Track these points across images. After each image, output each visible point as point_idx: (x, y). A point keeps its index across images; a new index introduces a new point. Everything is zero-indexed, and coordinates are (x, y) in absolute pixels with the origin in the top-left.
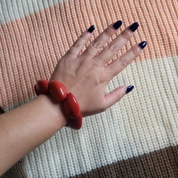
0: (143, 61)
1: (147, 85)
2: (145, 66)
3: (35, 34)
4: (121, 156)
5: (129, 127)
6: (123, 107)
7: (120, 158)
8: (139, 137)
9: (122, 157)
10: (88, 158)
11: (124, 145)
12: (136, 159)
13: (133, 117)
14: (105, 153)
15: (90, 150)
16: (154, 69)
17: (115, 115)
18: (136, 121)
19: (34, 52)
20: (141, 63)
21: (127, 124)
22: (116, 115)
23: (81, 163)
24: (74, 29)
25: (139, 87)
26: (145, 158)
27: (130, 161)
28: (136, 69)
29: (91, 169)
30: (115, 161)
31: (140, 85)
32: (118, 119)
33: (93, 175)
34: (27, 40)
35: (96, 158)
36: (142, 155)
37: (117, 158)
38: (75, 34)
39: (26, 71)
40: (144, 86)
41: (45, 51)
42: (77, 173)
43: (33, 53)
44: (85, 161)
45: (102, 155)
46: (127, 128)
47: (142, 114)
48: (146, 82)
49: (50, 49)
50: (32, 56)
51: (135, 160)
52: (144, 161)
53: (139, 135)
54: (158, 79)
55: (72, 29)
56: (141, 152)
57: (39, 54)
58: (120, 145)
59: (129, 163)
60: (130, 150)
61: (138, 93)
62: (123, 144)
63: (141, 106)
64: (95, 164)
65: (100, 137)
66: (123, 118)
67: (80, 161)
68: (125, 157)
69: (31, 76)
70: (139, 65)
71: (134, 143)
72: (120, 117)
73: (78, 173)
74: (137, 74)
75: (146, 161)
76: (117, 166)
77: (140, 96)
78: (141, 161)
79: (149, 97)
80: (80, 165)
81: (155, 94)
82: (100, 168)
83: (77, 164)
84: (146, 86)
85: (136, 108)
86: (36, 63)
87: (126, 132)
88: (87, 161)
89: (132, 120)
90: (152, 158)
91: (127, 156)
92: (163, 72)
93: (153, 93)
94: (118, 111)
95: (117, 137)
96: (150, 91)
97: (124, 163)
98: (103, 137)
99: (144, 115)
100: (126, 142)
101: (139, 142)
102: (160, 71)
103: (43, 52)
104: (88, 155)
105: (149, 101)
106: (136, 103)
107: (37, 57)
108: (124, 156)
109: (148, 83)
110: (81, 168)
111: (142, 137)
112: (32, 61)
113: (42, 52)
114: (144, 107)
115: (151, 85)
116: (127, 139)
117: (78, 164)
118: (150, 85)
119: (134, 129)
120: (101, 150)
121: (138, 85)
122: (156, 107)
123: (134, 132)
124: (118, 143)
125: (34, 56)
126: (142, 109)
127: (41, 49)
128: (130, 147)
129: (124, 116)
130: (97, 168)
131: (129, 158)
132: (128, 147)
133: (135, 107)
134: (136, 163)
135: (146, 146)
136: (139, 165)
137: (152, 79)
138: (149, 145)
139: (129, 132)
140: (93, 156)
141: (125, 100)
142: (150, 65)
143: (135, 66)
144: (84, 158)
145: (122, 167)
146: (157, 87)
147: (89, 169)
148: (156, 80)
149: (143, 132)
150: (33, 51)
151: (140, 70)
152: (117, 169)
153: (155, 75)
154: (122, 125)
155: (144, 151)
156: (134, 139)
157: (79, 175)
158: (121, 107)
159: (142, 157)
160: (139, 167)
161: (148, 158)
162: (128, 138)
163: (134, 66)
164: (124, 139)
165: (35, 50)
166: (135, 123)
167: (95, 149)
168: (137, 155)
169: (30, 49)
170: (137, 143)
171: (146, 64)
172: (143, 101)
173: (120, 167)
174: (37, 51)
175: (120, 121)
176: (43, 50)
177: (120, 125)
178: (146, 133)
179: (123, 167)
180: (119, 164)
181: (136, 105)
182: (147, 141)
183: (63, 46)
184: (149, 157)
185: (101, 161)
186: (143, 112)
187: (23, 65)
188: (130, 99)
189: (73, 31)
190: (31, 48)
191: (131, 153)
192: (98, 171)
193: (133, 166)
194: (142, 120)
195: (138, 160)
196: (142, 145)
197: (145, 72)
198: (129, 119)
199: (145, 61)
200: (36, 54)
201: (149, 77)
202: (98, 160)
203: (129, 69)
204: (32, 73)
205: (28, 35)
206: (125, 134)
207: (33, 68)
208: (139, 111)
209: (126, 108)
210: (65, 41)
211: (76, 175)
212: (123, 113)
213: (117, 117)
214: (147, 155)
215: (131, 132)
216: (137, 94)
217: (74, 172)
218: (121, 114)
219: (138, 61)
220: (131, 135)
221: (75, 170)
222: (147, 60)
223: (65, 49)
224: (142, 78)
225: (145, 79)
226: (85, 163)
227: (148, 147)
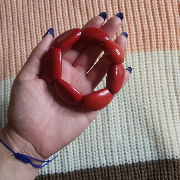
0: (154, 51)
1: (154, 80)
2: (155, 57)
3: (33, 5)
4: (111, 160)
5: (126, 127)
6: (122, 102)
7: (110, 163)
8: (136, 142)
9: (113, 162)
10: (72, 156)
11: (118, 148)
12: (129, 166)
13: (132, 116)
14: (92, 154)
15: (76, 148)
16: (165, 63)
17: (110, 111)
18: (135, 122)
19: (30, 25)
20: (151, 54)
21: (124, 124)
22: (112, 111)
23: (63, 160)
24: (78, 4)
25: (144, 82)
26: (139, 167)
27: (121, 168)
28: (144, 59)
29: (74, 169)
30: (103, 165)
31: (146, 79)
32: (114, 116)
33: (75, 176)
34: (23, 11)
35: (82, 157)
36: (136, 163)
37: (107, 162)
38: (79, 10)
39: (17, 47)
40: (151, 81)
41: (42, 26)
42: (57, 172)
43: (28, 27)
44: (68, 158)
45: (89, 156)
46: (124, 128)
47: (144, 114)
48: (154, 77)
49: (48, 24)
50: (26, 30)
51: (127, 167)
52: (137, 170)
53: (136, 138)
54: (169, 76)
55: (76, 4)
56: (136, 160)
57: (34, 28)
58: (113, 147)
59: (120, 170)
60: (124, 155)
61: (142, 88)
62: (116, 146)
63: (144, 105)
64: (79, 165)
65: (90, 134)
66: (120, 116)
67: (62, 157)
68: (116, 163)
69: (22, 52)
70: (149, 55)
71: (129, 148)
72: (117, 114)
73: (59, 171)
74: (145, 66)
75: (140, 171)
76: (105, 171)
77: (144, 92)
78: (134, 170)
79: (154, 95)
80: (61, 163)
81: (162, 93)
82: (85, 170)
83: (58, 161)
84: (153, 82)
85: (138, 106)
86: (30, 39)
87: (122, 133)
88: (71, 159)
89: (130, 119)
90: (147, 168)
91: (119, 161)
92: (177, 67)
93: (161, 91)
94: (116, 107)
95: (110, 138)
96: (157, 89)
97: (114, 169)
98: (94, 134)
99: (145, 116)
100: (120, 145)
101: (135, 147)
102: (173, 66)
103: (40, 27)
104: (72, 153)
105: (153, 100)
106: (138, 100)
107: (32, 32)
108: (115, 161)
109: (156, 79)
110: (62, 166)
111: (140, 142)
112: (25, 35)
113: (38, 27)
114: (147, 106)
115: (160, 81)
116: (122, 142)
117: (60, 161)
118: (158, 81)
119: (132, 131)
120: (89, 149)
121: (144, 79)
122: (161, 108)
123: (131, 134)
124: (111, 145)
125: (29, 30)
126: (144, 109)
127: (38, 24)
128: (123, 152)
129: (121, 113)
130: (81, 169)
131: (120, 165)
132: (121, 152)
133: (136, 105)
134: (127, 171)
135: (143, 153)
136: (131, 175)
137: (162, 75)
138: (147, 152)
139: (125, 134)
140: (78, 155)
141: (125, 95)
142: (162, 57)
143: (144, 56)
144: (67, 155)
145: (110, 174)
146: (166, 84)
147: (72, 169)
148: (167, 76)
149: (141, 136)
150: (28, 24)
151: (149, 61)
152: (105, 175)
153: (166, 70)
154: (118, 124)
155: (139, 159)
156: (130, 143)
157: (59, 174)
158: (120, 103)
159: (135, 165)
160: (130, 176)
161: (142, 167)
162: (123, 140)
163: (142, 56)
164: (118, 141)
165: (31, 24)
166: (134, 124)
167: (82, 147)
168: (131, 162)
169: (25, 22)
170: (132, 148)
171: (157, 55)
172: (146, 99)
173: (108, 173)
174: (32, 25)
175: (116, 119)
176: (39, 24)
177: (116, 124)
178: (144, 138)
179: (112, 174)
180: (108, 169)
181: (137, 103)
182: (144, 147)
183: (62, 22)
184: (144, 166)
185: (87, 162)
186: (145, 112)
187: (15, 39)
188: (131, 94)
189: (77, 6)
190: (27, 21)
191: (124, 159)
192: (82, 173)
193: (124, 174)
194: (143, 121)
195: (130, 168)
196: (138, 152)
197: (154, 64)
198: (127, 118)
199: (156, 52)
200: (31, 29)
201: (158, 71)
202: (83, 160)
203: (136, 59)
204: (23, 49)
205: (25, 5)
206: (121, 135)
207: (26, 44)
208: (140, 111)
209: (125, 104)
210: (66, 17)
211: (56, 173)
212: (121, 110)
213: (114, 113)
214: (142, 164)
215: (127, 134)
216: (141, 90)
217: (53, 169)
218: (118, 111)
219: (148, 51)
220: (127, 138)
221: (55, 167)
222: (159, 51)
223: (64, 26)
224: (150, 71)
225: (153, 73)
226: (68, 161)
227: (145, 154)
